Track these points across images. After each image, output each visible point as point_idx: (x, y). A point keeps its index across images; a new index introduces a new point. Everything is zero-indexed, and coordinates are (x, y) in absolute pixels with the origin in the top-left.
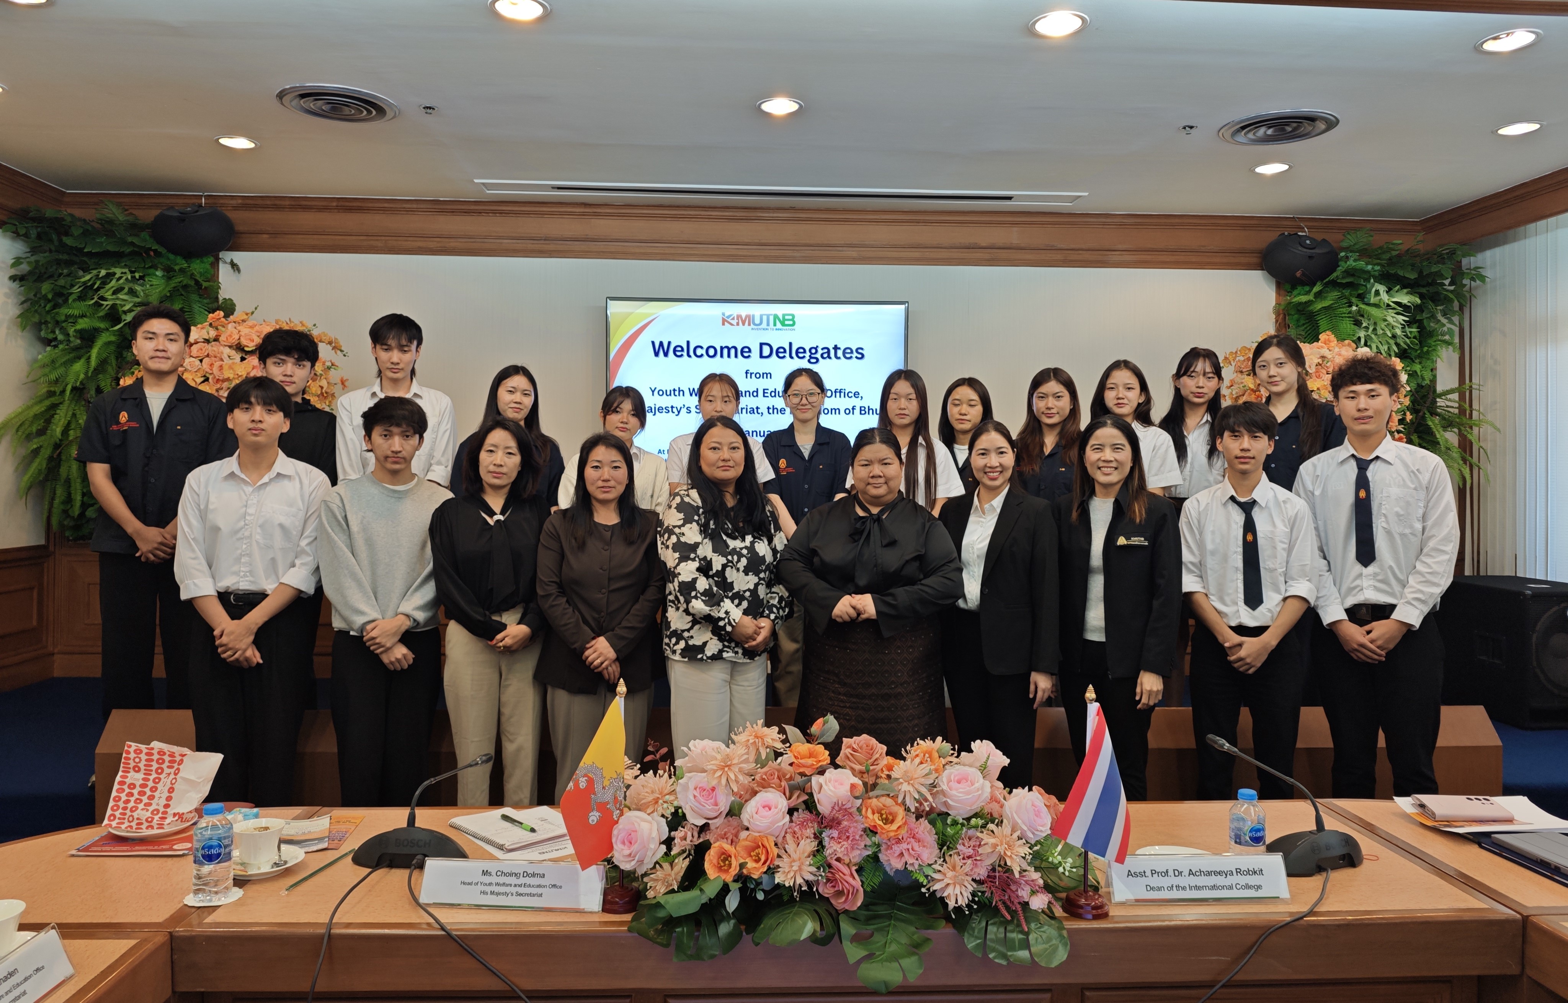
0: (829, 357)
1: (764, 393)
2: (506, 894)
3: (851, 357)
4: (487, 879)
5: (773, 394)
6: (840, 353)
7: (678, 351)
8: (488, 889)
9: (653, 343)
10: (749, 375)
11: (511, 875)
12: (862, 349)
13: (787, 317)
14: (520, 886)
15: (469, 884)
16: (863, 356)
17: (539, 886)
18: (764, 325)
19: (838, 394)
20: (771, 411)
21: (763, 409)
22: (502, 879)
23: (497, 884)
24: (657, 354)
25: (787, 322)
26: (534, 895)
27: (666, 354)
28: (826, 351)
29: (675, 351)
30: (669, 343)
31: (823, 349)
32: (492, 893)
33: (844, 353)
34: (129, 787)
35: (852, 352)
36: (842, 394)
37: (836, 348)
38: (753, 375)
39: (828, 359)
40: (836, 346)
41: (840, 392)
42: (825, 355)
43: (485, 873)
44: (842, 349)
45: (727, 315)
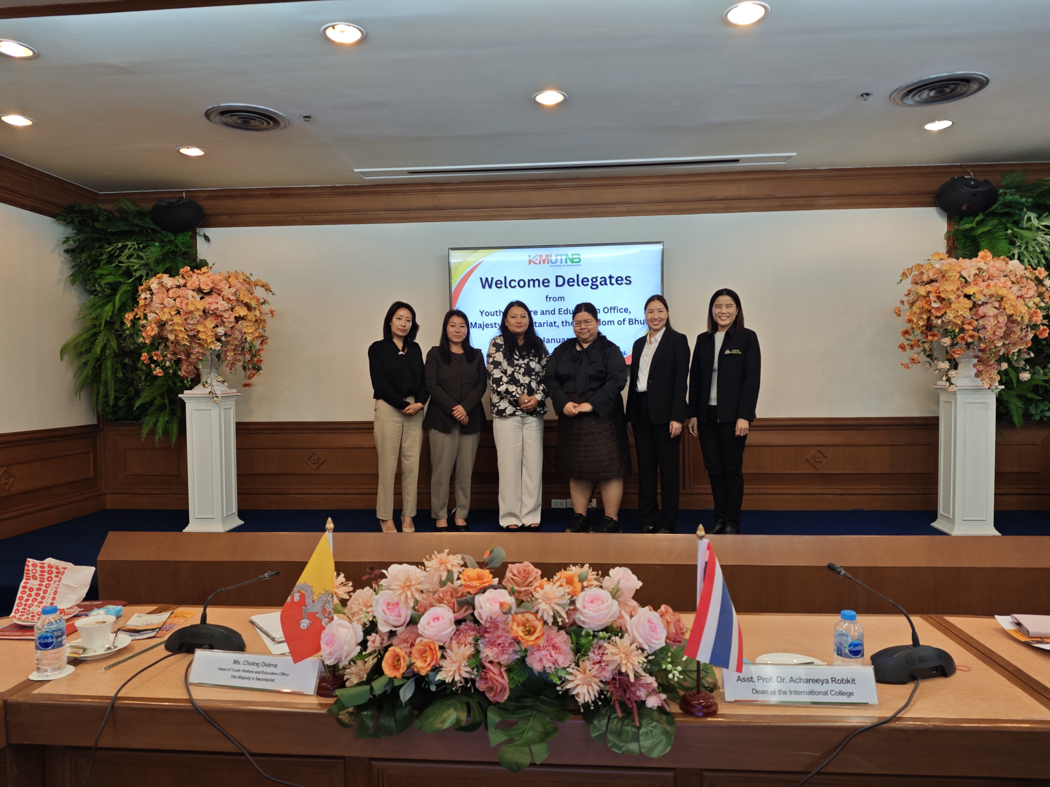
0: (606, 284)
1: (559, 311)
2: (248, 678)
3: (622, 284)
4: (236, 667)
5: (566, 312)
6: (614, 281)
7: (498, 284)
8: (237, 674)
9: (481, 279)
10: (548, 299)
11: (253, 664)
12: (629, 277)
13: (575, 257)
14: (259, 673)
15: (224, 670)
16: (630, 282)
17: (273, 674)
18: (559, 263)
19: (612, 310)
20: (564, 324)
21: (559, 323)
22: (247, 668)
23: (244, 671)
24: (484, 287)
25: (575, 260)
26: (268, 680)
27: (490, 287)
28: (603, 279)
29: (496, 284)
30: (492, 278)
31: (601, 278)
32: (239, 677)
33: (617, 280)
34: (29, 590)
35: (622, 280)
36: (616, 310)
37: (611, 277)
38: (551, 299)
39: (605, 286)
40: (610, 276)
41: (614, 309)
42: (603, 283)
43: (236, 662)
44: (615, 277)
45: (532, 257)
